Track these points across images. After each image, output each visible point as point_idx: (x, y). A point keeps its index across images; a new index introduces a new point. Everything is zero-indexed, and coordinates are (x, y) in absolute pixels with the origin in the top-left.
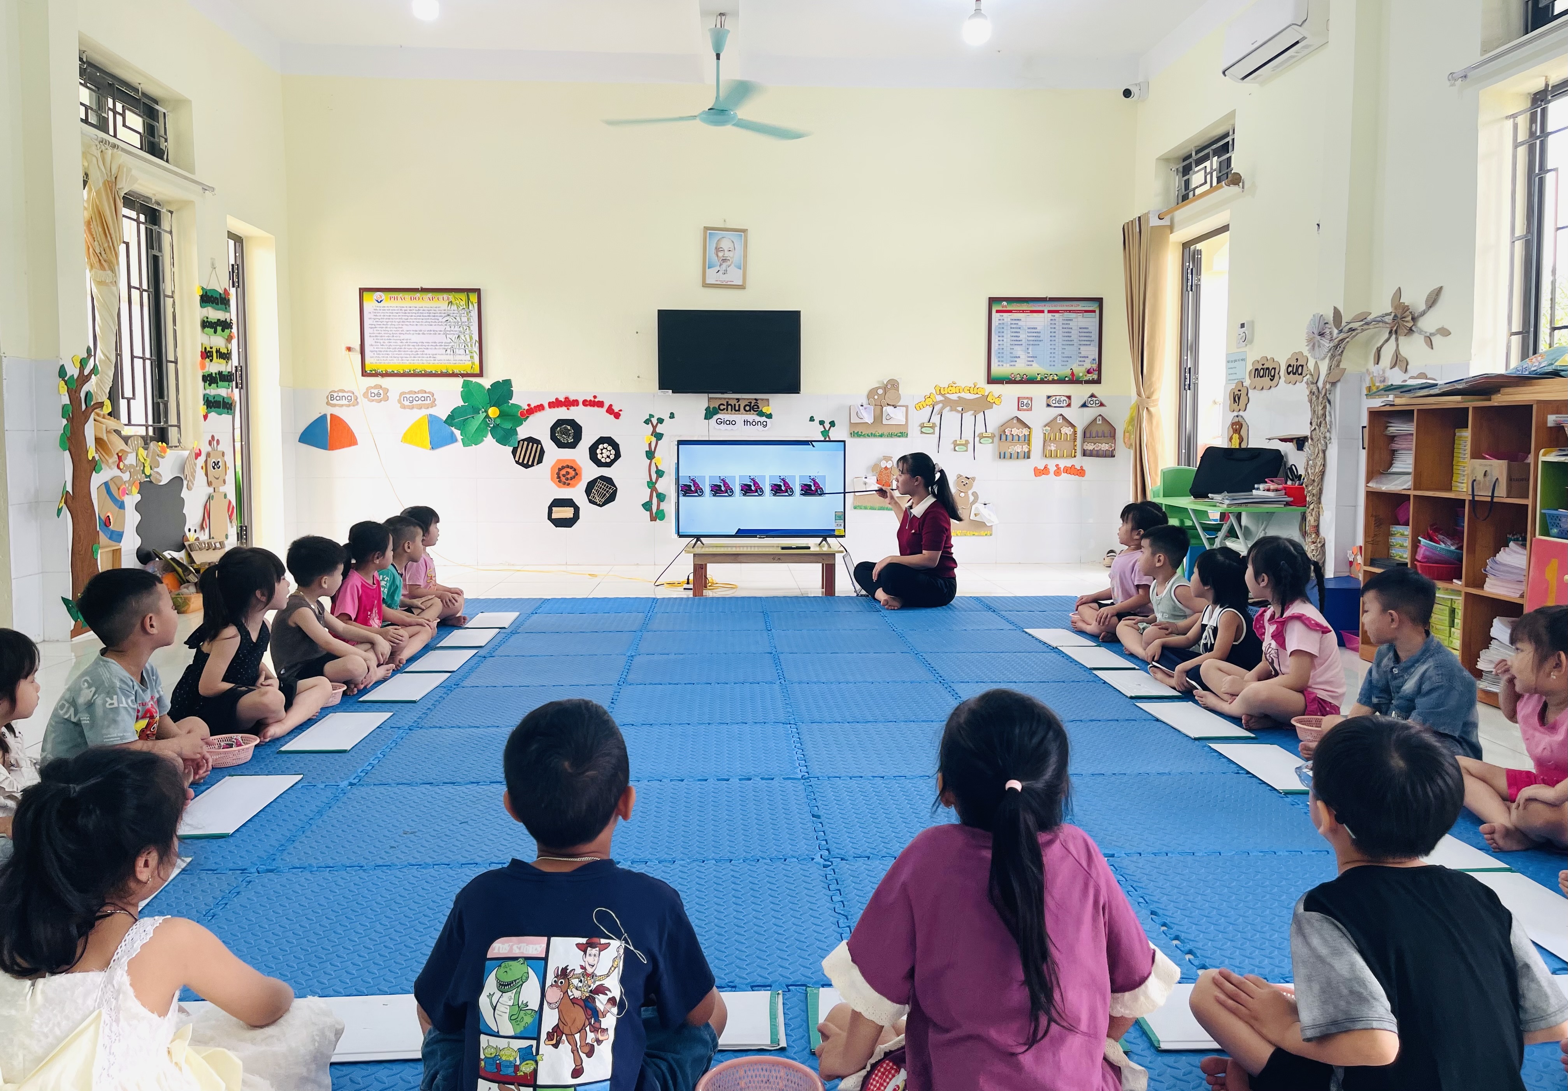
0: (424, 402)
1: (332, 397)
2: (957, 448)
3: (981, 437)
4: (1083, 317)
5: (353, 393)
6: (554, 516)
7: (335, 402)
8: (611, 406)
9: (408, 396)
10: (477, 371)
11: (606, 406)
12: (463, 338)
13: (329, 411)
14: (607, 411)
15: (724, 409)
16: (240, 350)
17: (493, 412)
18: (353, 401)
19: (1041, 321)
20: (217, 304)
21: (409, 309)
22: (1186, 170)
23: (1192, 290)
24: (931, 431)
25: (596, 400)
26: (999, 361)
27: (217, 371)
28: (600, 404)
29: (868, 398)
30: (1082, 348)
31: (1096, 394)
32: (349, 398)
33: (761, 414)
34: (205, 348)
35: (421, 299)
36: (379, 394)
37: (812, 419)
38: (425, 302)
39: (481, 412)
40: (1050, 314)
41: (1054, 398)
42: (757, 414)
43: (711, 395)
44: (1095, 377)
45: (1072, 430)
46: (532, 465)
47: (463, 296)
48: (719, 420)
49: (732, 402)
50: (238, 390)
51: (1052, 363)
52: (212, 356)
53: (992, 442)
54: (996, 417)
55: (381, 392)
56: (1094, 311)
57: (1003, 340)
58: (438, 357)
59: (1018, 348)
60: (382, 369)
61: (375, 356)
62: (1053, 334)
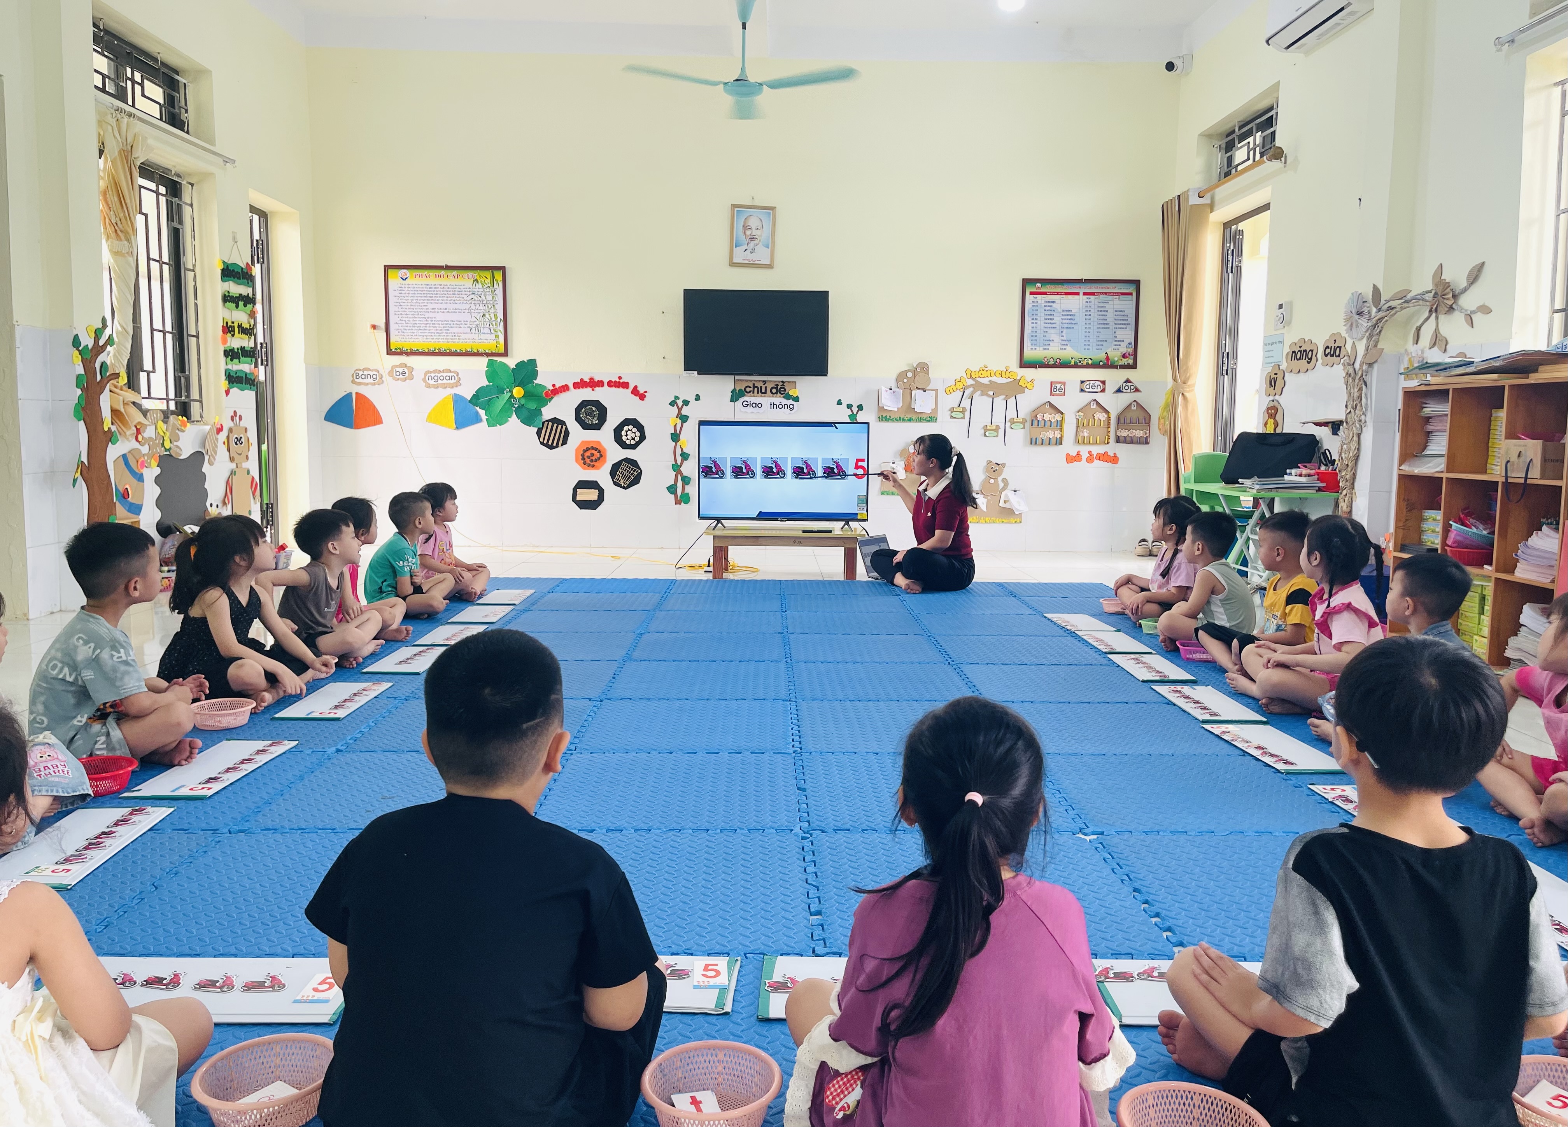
0: (449, 381)
1: (357, 375)
2: (987, 434)
3: (1012, 422)
4: (1119, 299)
5: (378, 372)
6: (578, 498)
7: (360, 380)
8: (636, 387)
9: (433, 375)
10: (502, 350)
11: (631, 387)
12: (488, 316)
13: (354, 389)
14: (632, 392)
15: (750, 391)
16: (265, 327)
17: (518, 392)
18: (378, 380)
19: (1075, 303)
20: (239, 278)
21: (433, 286)
22: (1230, 147)
23: (1232, 272)
24: (961, 415)
25: (621, 381)
26: (1032, 345)
27: (239, 346)
28: (625, 385)
29: (897, 380)
30: (1119, 332)
31: (1131, 380)
32: (374, 377)
33: (788, 397)
34: (227, 323)
35: (446, 276)
37: (839, 403)
38: (450, 280)
39: (505, 392)
40: (1086, 296)
41: (1088, 383)
42: (784, 397)
43: (737, 377)
44: (1131, 361)
45: (1106, 416)
46: (557, 446)
47: (488, 274)
48: (745, 403)
49: (759, 385)
50: (263, 367)
51: (1087, 347)
52: (234, 331)
53: (1024, 428)
54: (1027, 402)
55: (406, 370)
56: (1131, 294)
57: (1036, 323)
58: (463, 336)
59: (1053, 331)
60: (406, 347)
61: (401, 334)
62: (1088, 317)
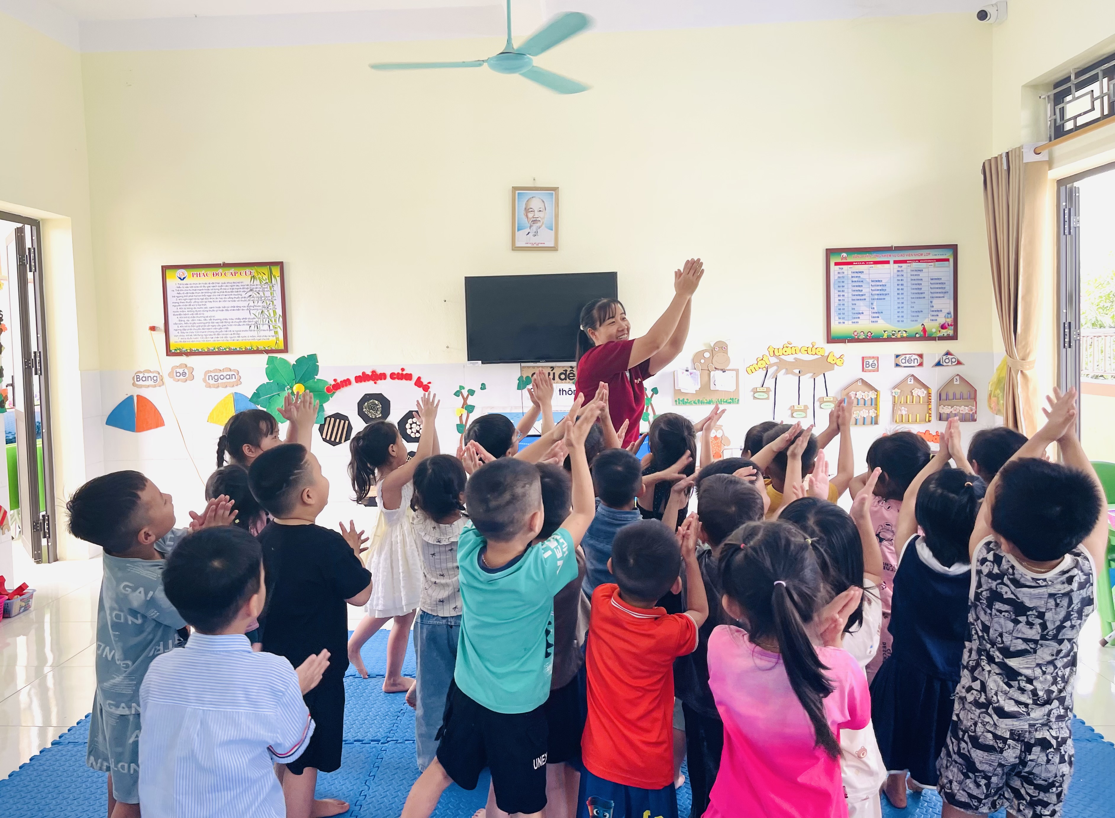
0: (229, 380)
1: (138, 377)
2: (794, 415)
3: (822, 401)
4: (935, 266)
5: (159, 373)
8: (419, 378)
9: (213, 375)
10: (281, 346)
11: (415, 378)
12: (267, 313)
13: (135, 392)
14: (416, 384)
16: (39, 336)
17: (298, 388)
18: (158, 380)
19: (886, 272)
21: (211, 285)
23: (1070, 234)
24: (766, 396)
25: (404, 373)
26: (839, 318)
28: (408, 377)
29: (694, 361)
30: (935, 301)
31: (952, 352)
32: (155, 378)
35: (223, 274)
36: (184, 374)
38: (227, 278)
40: (897, 265)
41: (903, 357)
43: (523, 364)
44: (950, 332)
45: (925, 392)
46: (340, 442)
47: (266, 270)
50: (37, 376)
51: (900, 319)
54: (837, 380)
55: (186, 371)
56: (948, 260)
57: (843, 296)
58: (242, 334)
59: (861, 303)
60: (186, 348)
61: (180, 334)
62: (900, 287)
